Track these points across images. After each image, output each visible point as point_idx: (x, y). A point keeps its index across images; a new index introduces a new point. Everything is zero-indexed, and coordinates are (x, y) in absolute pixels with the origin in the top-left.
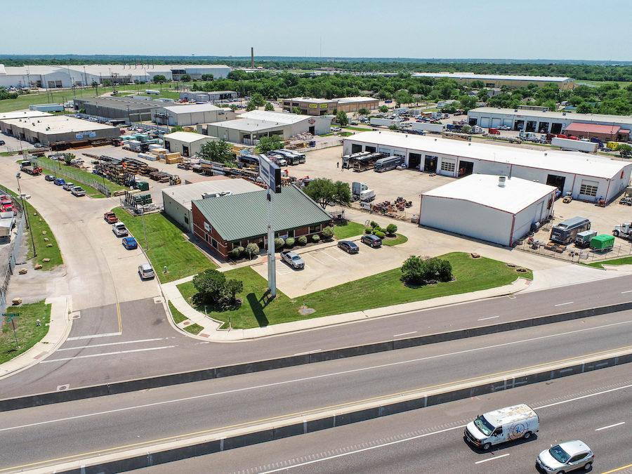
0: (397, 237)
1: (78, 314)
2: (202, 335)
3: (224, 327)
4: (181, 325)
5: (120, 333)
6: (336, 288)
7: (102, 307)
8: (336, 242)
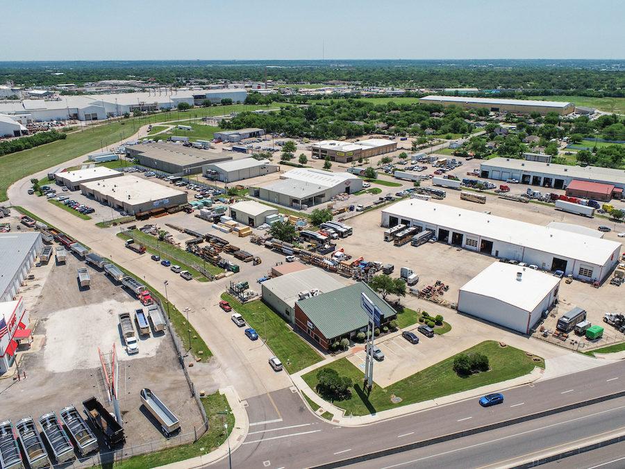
0: (444, 325)
1: (246, 402)
2: (334, 421)
3: (347, 414)
4: (318, 412)
5: (281, 420)
6: (411, 378)
7: (259, 397)
8: (400, 332)
